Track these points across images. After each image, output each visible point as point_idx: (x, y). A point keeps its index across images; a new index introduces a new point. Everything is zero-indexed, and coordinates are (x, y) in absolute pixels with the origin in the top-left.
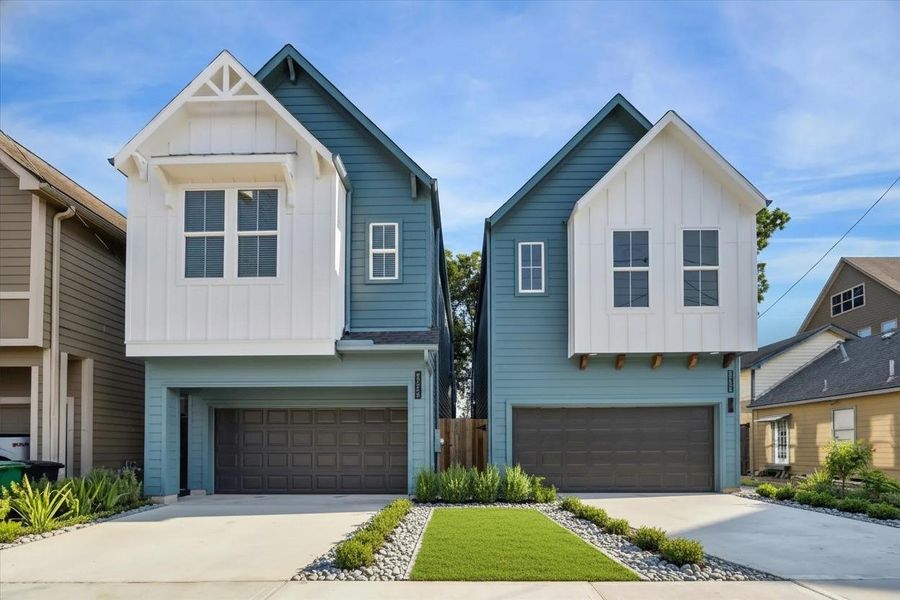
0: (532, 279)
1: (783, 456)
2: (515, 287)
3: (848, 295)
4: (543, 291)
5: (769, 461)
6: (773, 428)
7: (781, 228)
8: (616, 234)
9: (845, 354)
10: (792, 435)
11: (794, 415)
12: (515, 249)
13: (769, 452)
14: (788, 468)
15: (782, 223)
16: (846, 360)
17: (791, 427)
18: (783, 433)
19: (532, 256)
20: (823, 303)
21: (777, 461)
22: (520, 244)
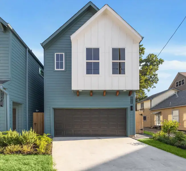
0: (60, 65)
1: (159, 123)
2: (54, 68)
3: (180, 82)
4: (64, 69)
5: (155, 125)
6: (156, 115)
7: (162, 64)
8: (87, 49)
9: (177, 95)
10: (161, 117)
11: (162, 112)
12: (54, 55)
13: (155, 122)
14: (160, 127)
15: (162, 62)
16: (177, 97)
17: (161, 115)
18: (159, 117)
19: (60, 57)
20: (173, 84)
21: (157, 125)
22: (55, 54)
